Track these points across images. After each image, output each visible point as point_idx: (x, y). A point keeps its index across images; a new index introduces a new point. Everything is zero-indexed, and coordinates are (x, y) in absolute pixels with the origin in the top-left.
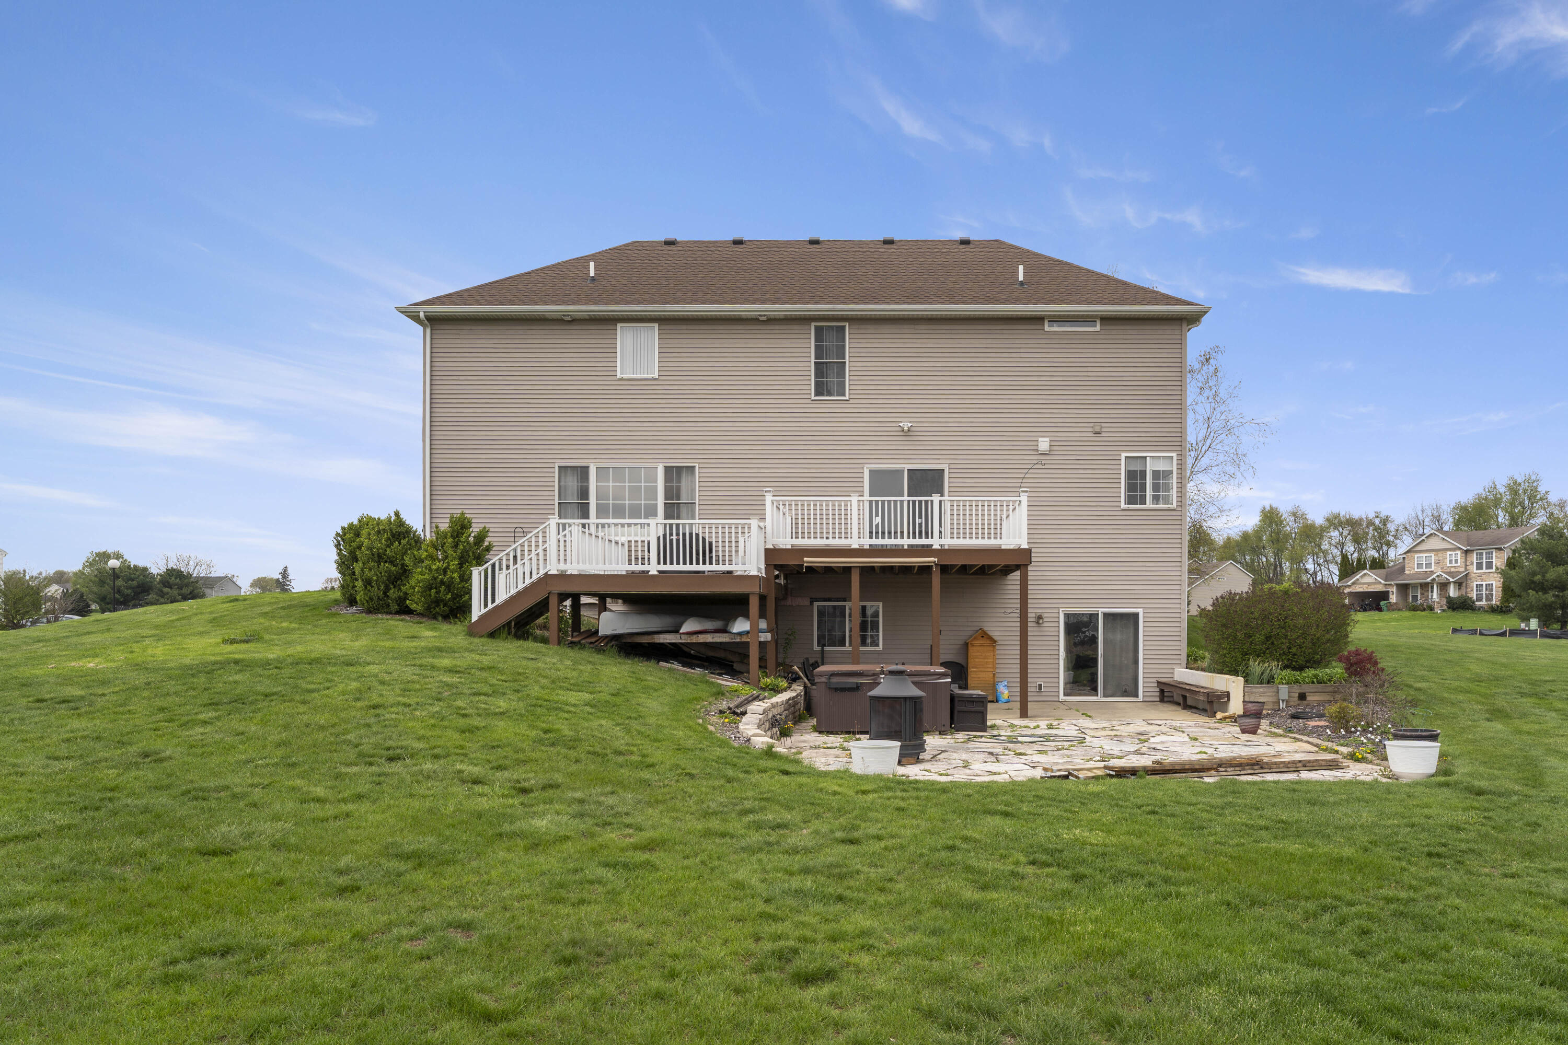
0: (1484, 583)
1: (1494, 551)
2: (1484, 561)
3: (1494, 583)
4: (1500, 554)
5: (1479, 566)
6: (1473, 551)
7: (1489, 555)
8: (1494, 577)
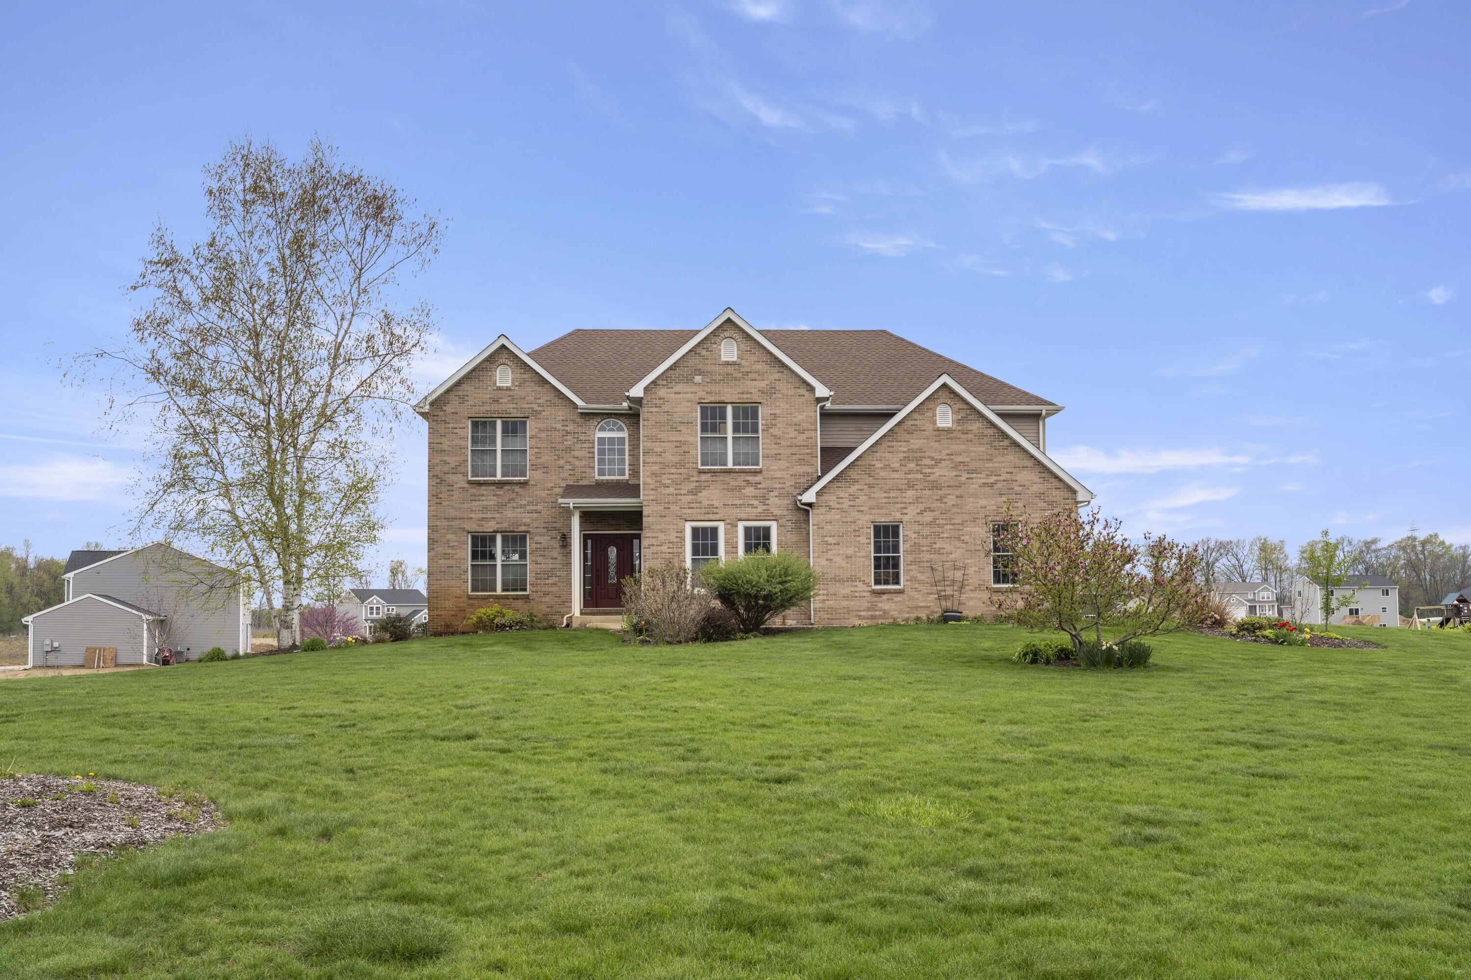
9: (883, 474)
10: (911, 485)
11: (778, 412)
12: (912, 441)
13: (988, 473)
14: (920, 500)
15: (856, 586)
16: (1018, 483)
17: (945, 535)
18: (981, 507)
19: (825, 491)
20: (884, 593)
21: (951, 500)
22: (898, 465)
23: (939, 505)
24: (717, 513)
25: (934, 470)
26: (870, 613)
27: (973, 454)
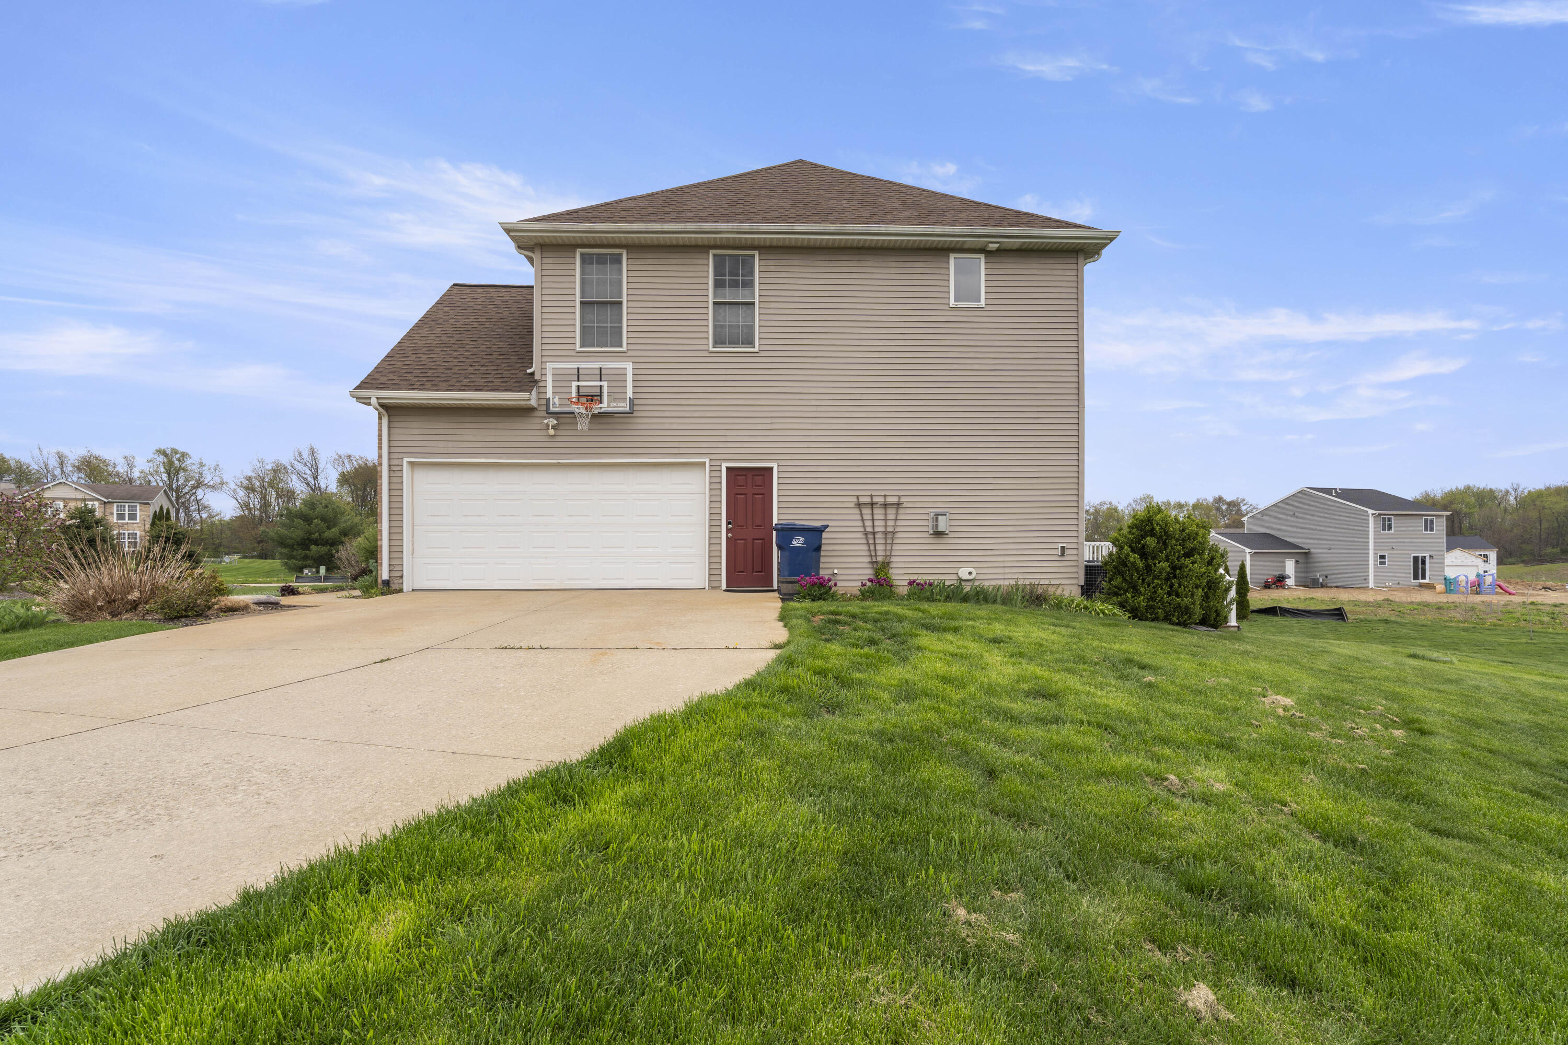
0: (126, 532)
1: (138, 506)
2: (127, 513)
3: (138, 533)
4: (144, 507)
5: (121, 516)
6: (113, 503)
7: (133, 508)
8: (138, 527)
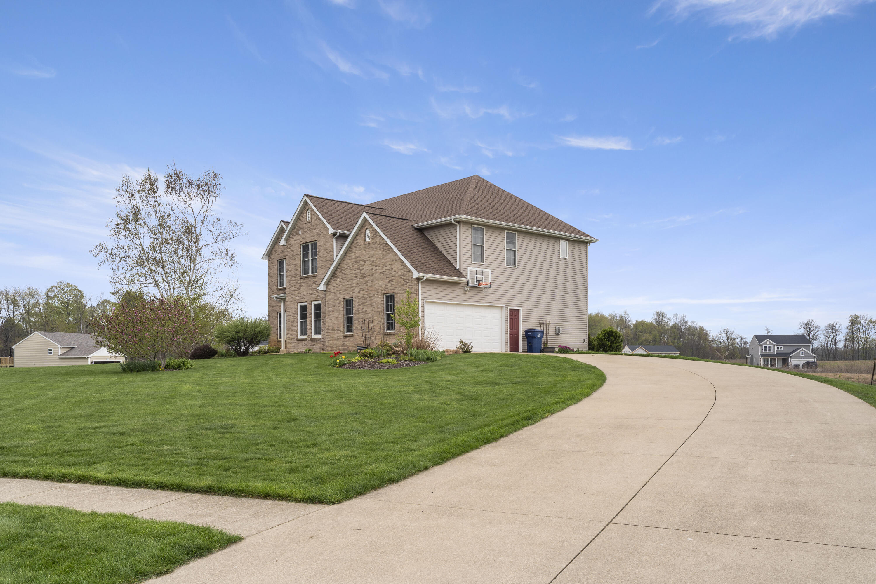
9: (347, 272)
10: (356, 277)
11: (322, 244)
12: (357, 252)
13: (382, 266)
14: (359, 285)
15: (338, 333)
16: (393, 270)
17: (367, 303)
18: (380, 286)
19: (330, 283)
20: (347, 337)
21: (369, 284)
22: (352, 266)
23: (365, 286)
24: (305, 298)
25: (364, 267)
26: (343, 348)
27: (377, 256)
